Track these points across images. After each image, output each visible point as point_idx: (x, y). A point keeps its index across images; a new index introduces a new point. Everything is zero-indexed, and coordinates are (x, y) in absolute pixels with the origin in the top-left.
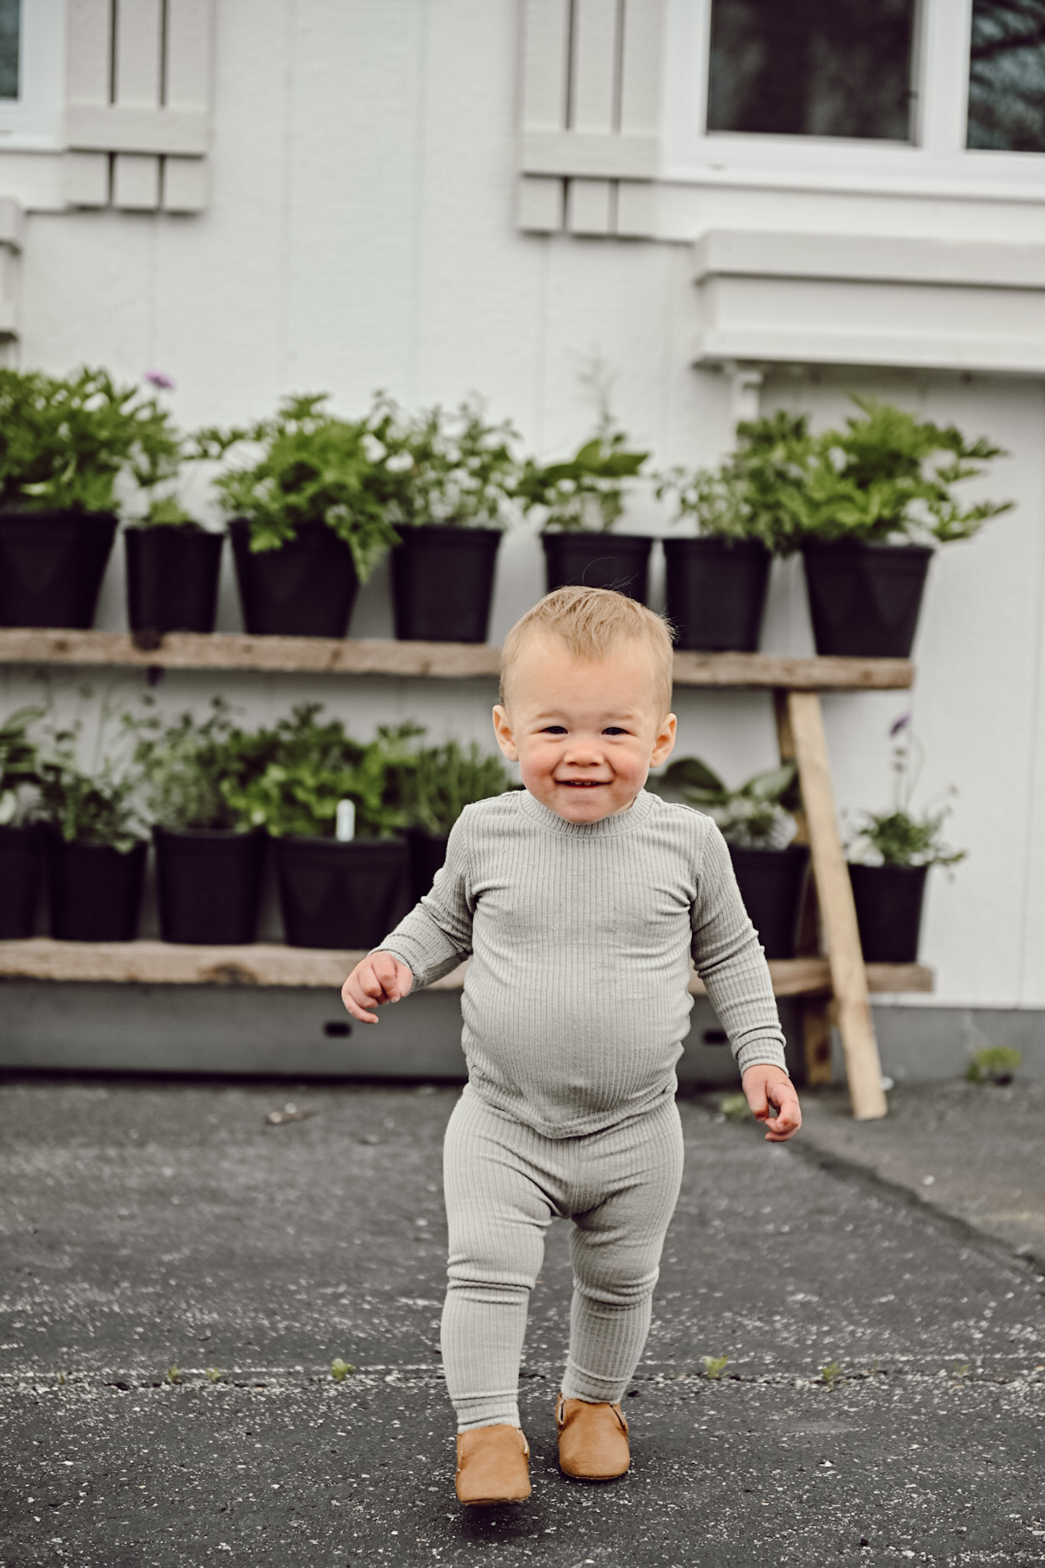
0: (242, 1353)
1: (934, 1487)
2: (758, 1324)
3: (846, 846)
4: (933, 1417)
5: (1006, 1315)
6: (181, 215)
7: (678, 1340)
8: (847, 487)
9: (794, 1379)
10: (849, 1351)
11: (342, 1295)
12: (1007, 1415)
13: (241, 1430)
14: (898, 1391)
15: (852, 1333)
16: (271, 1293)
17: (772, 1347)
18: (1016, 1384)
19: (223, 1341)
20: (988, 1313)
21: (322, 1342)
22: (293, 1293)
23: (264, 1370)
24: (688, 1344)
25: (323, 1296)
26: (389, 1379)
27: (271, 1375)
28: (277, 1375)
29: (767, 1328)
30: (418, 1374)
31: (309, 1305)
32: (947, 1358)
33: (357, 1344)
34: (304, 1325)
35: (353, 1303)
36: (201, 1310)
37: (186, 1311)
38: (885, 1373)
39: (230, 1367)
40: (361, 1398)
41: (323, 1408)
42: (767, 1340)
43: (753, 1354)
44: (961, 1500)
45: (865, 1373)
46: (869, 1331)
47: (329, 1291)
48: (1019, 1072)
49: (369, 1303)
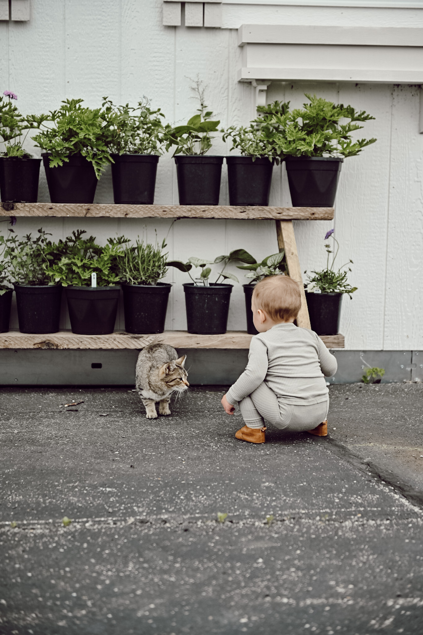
0: (29, 514)
1: (302, 570)
2: (246, 497)
3: (306, 286)
4: (309, 538)
5: (352, 491)
6: (19, 23)
7: (211, 505)
8: (303, 134)
9: (255, 522)
10: (281, 510)
11: (76, 487)
12: (340, 537)
13: (20, 549)
14: (297, 527)
15: (285, 500)
16: (47, 486)
17: (249, 507)
18: (347, 523)
19: (22, 509)
20: (344, 490)
21: (63, 509)
22: (56, 486)
23: (36, 522)
24: (215, 507)
25: (68, 487)
26: (87, 525)
27: (38, 524)
28: (41, 524)
29: (249, 499)
30: (99, 522)
31: (61, 492)
32: (322, 511)
33: (77, 509)
34: (57, 501)
35: (80, 490)
36: (16, 495)
37: (9, 495)
38: (294, 518)
39: (22, 521)
40: (73, 534)
41: (56, 539)
42: (248, 505)
43: (241, 511)
44: (312, 576)
45: (285, 518)
46: (291, 499)
47: (71, 485)
48: (383, 378)
49: (86, 490)
